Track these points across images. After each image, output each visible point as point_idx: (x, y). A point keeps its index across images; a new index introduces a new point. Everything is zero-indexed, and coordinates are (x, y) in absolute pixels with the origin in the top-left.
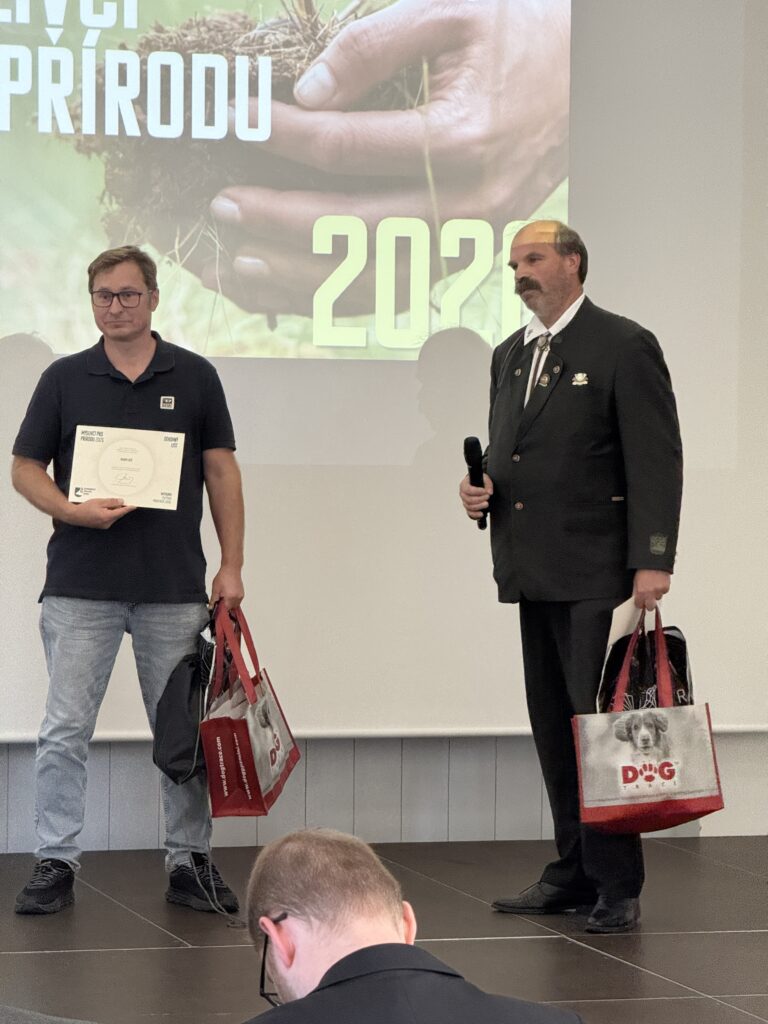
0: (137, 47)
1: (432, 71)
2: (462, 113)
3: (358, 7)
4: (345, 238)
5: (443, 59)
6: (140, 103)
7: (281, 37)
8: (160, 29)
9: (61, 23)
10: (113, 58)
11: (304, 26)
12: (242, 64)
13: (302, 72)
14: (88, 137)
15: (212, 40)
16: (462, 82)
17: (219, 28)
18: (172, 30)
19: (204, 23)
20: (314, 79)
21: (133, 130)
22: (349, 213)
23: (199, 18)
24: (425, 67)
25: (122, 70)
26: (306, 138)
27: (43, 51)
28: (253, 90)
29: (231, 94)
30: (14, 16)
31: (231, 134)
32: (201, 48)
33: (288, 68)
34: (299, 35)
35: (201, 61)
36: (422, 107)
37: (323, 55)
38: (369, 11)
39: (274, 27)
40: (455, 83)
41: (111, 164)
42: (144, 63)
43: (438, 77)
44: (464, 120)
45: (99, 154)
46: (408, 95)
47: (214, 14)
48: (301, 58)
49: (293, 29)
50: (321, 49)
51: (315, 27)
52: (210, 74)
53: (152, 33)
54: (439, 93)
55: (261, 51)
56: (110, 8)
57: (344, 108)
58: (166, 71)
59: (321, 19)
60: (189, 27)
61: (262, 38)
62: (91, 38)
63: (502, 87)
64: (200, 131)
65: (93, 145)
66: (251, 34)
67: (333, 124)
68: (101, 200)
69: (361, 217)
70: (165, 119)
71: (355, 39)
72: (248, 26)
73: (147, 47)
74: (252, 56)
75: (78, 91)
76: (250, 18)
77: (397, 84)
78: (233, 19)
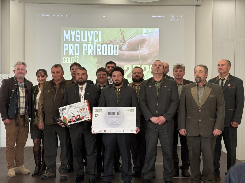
0: (101, 44)
1: (140, 46)
2: (144, 51)
3: (130, 38)
4: (129, 67)
5: (142, 44)
6: (101, 51)
7: (120, 42)
8: (104, 42)
9: (91, 41)
10: (98, 45)
11: (123, 41)
12: (115, 46)
13: (123, 46)
14: (95, 55)
15: (111, 43)
16: (144, 47)
17: (112, 41)
18: (105, 42)
19: (110, 41)
20: (124, 47)
21: (100, 54)
22: (129, 64)
23: (109, 40)
24: (139, 45)
25: (99, 47)
26: (123, 55)
27: (89, 45)
28: (116, 49)
29: (113, 49)
30: (85, 40)
31: (113, 54)
32: (109, 44)
33: (121, 46)
34: (122, 42)
35: (109, 45)
36: (139, 50)
37: (125, 44)
38: (132, 38)
39: (119, 41)
40: (143, 47)
41: (98, 59)
42: (102, 46)
43: (141, 46)
44: (145, 52)
45: (96, 57)
46: (137, 49)
47: (111, 39)
48: (122, 45)
49: (121, 41)
50: (125, 43)
51: (124, 41)
52: (110, 47)
53: (103, 42)
54: (141, 48)
55: (117, 44)
56: (97, 39)
57: (128, 51)
58: (105, 47)
59: (125, 40)
60: (108, 41)
61: (117, 42)
62: (95, 43)
63: (150, 47)
64: (109, 54)
65: (95, 56)
66: (116, 42)
67: (127, 53)
68: (96, 63)
69: (131, 65)
70: (105, 53)
71: (130, 42)
72: (115, 41)
73: (102, 44)
74: (116, 44)
75: (93, 50)
76: (116, 40)
77: (136, 48)
78: (113, 40)
